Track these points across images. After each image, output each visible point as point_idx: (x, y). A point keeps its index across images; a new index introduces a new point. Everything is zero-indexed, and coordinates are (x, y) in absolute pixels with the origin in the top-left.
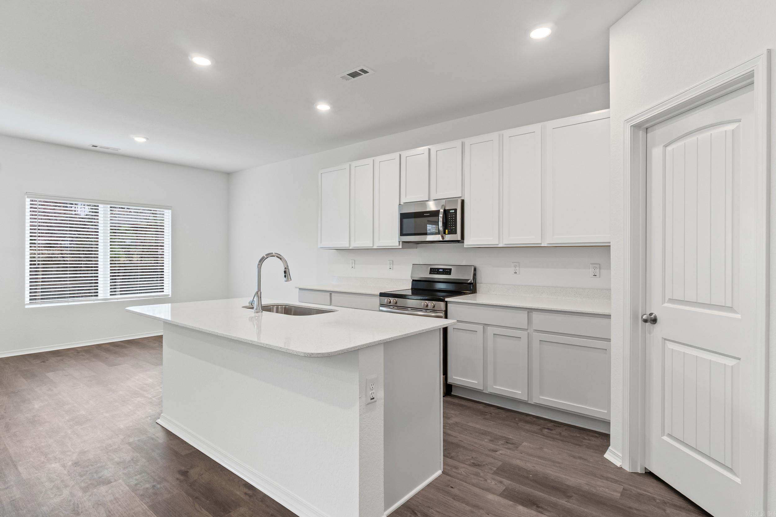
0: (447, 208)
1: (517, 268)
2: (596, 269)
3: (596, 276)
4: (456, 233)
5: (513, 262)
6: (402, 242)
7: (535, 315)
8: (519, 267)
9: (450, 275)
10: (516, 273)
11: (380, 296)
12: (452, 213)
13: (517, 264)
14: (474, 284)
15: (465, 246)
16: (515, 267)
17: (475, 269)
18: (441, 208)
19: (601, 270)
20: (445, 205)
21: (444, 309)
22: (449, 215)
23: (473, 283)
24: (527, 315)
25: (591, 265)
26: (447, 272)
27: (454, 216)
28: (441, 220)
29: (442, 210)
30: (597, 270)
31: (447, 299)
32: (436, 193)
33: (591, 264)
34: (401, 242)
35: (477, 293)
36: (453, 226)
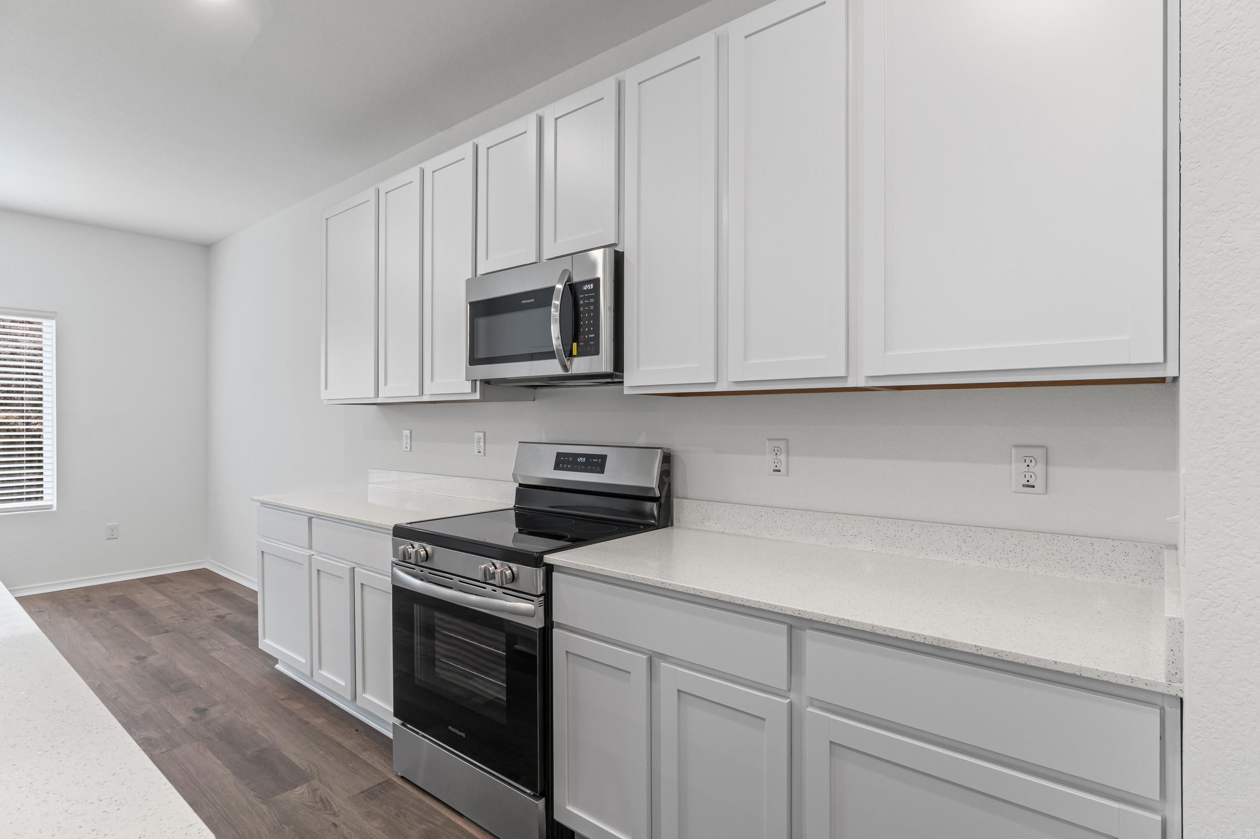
0: (576, 279)
1: (782, 457)
2: (1032, 465)
3: (1033, 487)
4: (597, 352)
5: (769, 440)
6: (481, 381)
7: (813, 644)
8: (788, 454)
9: (603, 473)
10: (779, 471)
11: (394, 535)
12: (588, 291)
13: (782, 445)
14: (663, 500)
15: (626, 392)
16: (776, 451)
17: (667, 459)
18: (559, 282)
19: (1050, 469)
20: (570, 270)
21: (541, 589)
22: (582, 299)
23: (660, 497)
24: (784, 640)
25: (1013, 449)
26: (597, 463)
27: (592, 300)
28: (555, 313)
29: (562, 284)
30: (1038, 469)
31: (549, 559)
32: (555, 240)
33: (1015, 446)
34: (478, 383)
35: (672, 525)
36: (590, 332)
